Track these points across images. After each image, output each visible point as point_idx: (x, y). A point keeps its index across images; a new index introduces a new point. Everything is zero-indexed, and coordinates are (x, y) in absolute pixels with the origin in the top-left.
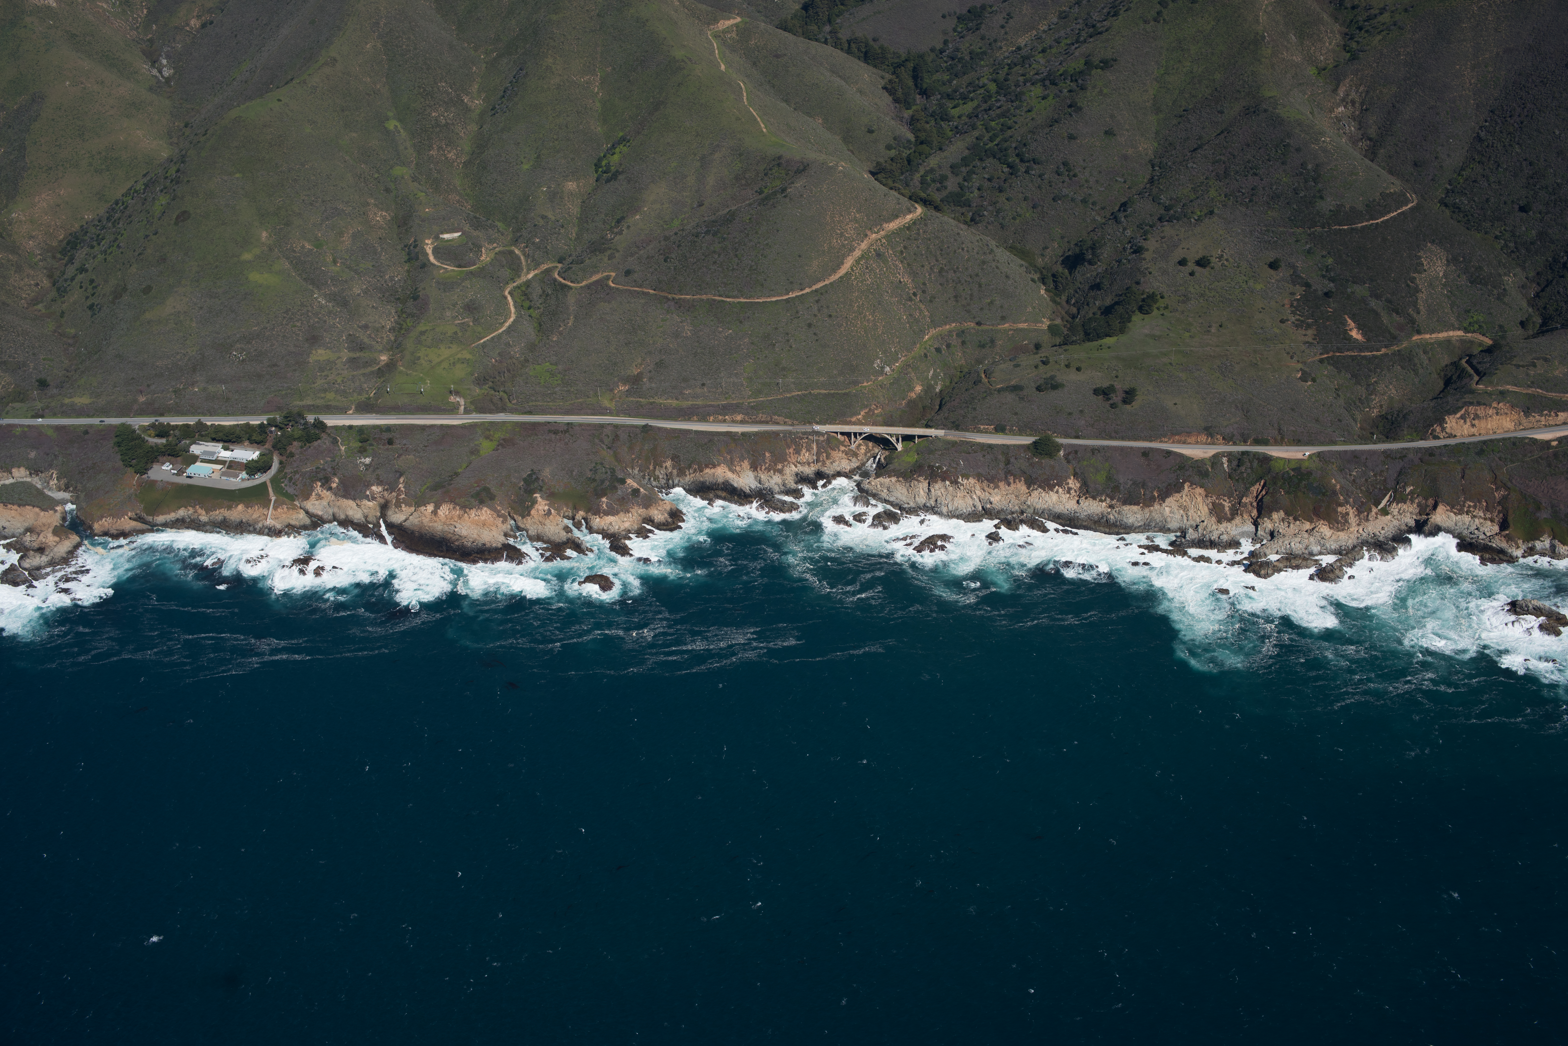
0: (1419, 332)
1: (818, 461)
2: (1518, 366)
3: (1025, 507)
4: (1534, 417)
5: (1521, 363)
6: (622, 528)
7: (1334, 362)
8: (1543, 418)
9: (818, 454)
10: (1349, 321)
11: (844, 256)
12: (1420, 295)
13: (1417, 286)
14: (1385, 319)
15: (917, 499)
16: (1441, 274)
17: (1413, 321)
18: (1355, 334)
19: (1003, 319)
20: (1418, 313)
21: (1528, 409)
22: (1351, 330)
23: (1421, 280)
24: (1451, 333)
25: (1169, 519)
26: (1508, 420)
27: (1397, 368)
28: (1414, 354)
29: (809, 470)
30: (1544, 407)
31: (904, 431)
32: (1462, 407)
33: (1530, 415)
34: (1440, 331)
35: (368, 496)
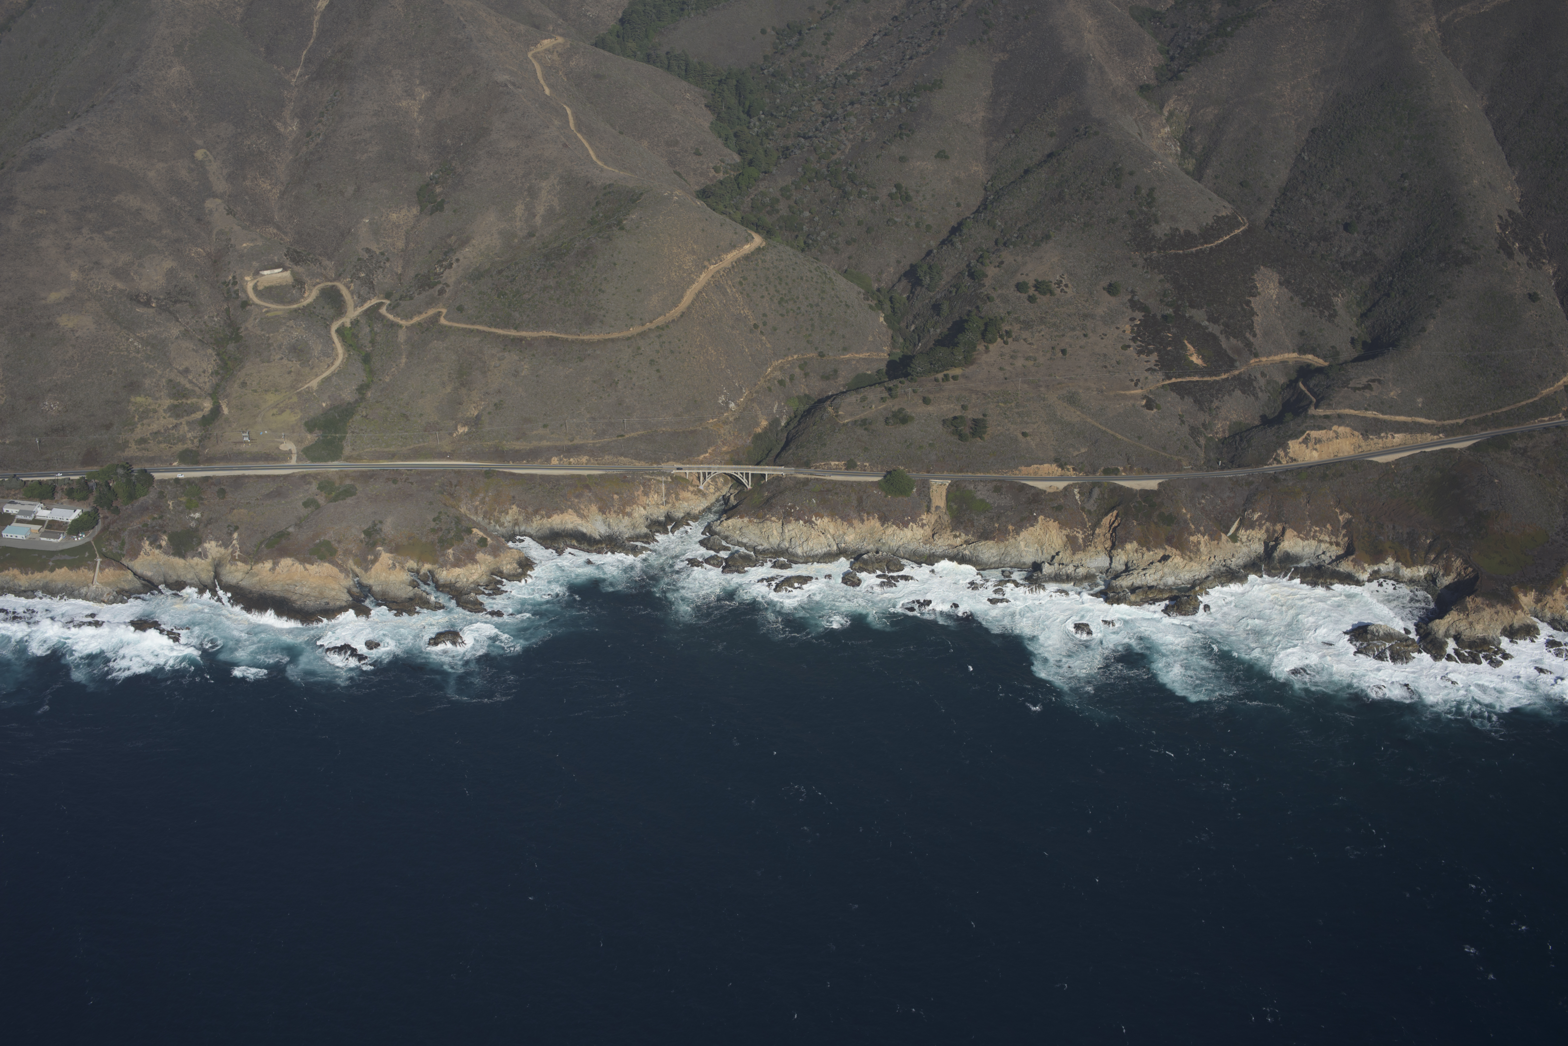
0: (1256, 355)
1: (667, 502)
2: (1355, 389)
3: (880, 545)
4: (1372, 439)
5: (1358, 386)
6: (471, 580)
7: (1177, 388)
8: (1380, 440)
9: (668, 495)
10: (1189, 346)
11: (684, 290)
12: (1255, 318)
13: (1252, 309)
14: (1224, 344)
15: (771, 540)
16: (1274, 297)
17: (1249, 345)
18: (1195, 359)
19: (845, 350)
20: (1255, 335)
21: (1367, 432)
22: (1191, 355)
23: (1255, 304)
24: (1286, 355)
25: (1024, 554)
26: (1348, 443)
27: (1238, 393)
28: (1253, 377)
29: (659, 513)
30: (1381, 430)
31: (754, 470)
32: (1304, 432)
33: (1368, 438)
34: (1276, 354)
35: (200, 553)
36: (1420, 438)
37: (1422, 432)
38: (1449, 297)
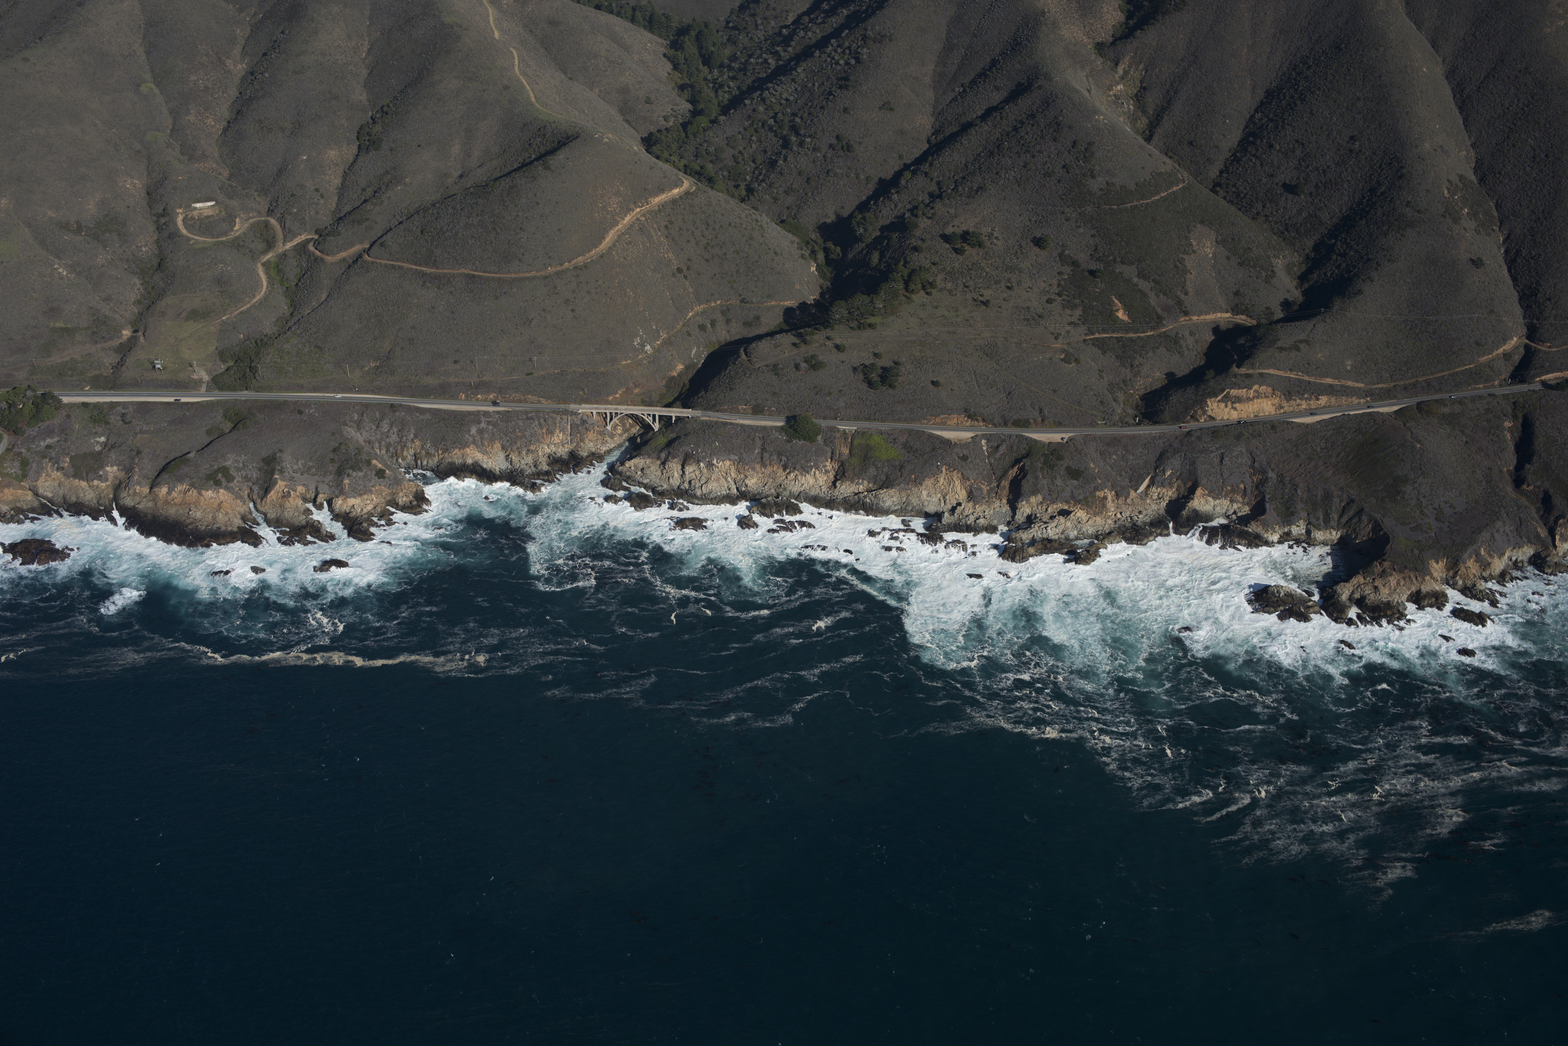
0: (1186, 313)
1: (571, 441)
2: (1282, 349)
3: (781, 490)
4: (1295, 400)
5: (1285, 346)
6: (365, 511)
7: (1101, 345)
8: (1304, 402)
9: (572, 434)
10: (1116, 301)
11: (606, 231)
12: (1188, 276)
13: (1185, 266)
14: (1153, 300)
15: (671, 480)
16: (1211, 255)
17: (1180, 303)
18: (1121, 315)
19: (769, 296)
20: (1186, 294)
21: (1289, 393)
22: (1117, 311)
23: (1190, 262)
24: (1219, 315)
25: (926, 503)
26: (1269, 403)
27: (1162, 350)
28: (1180, 336)
29: (563, 451)
30: (1305, 391)
31: (661, 411)
32: (1223, 390)
33: (1291, 399)
34: (1207, 313)
35: (101, 476)
36: (1344, 400)
37: (1347, 396)
38: (1388, 261)
